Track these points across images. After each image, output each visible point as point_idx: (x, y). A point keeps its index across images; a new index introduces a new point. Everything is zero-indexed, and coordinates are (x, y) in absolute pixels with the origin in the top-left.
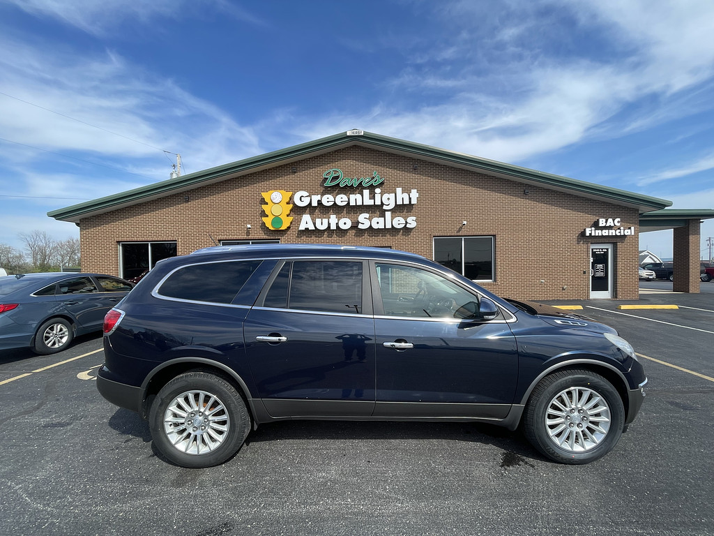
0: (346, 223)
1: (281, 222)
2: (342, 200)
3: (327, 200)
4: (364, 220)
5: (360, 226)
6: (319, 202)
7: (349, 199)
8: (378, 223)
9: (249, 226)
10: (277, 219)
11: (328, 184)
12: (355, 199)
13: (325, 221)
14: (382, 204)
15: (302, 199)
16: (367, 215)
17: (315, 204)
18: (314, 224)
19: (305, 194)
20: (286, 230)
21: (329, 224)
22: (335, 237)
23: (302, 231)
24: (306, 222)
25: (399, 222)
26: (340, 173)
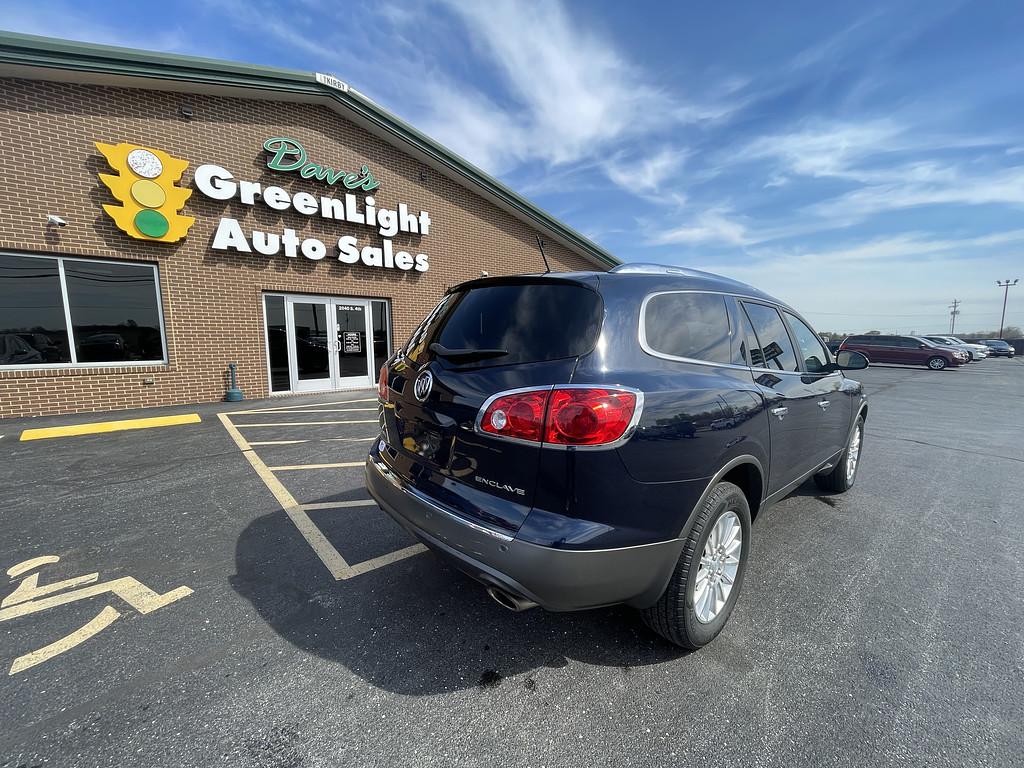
0: (314, 248)
1: (164, 224)
2: (306, 203)
3: (276, 197)
4: (350, 249)
5: (342, 258)
6: (259, 199)
7: (320, 204)
8: (372, 256)
9: (53, 218)
11: (275, 164)
12: (331, 207)
13: (274, 239)
14: (378, 226)
15: (216, 180)
16: (354, 240)
17: (248, 198)
18: (250, 241)
20: (176, 243)
21: (282, 246)
22: (291, 273)
23: (219, 251)
24: (229, 233)
25: (404, 260)
26: (300, 151)
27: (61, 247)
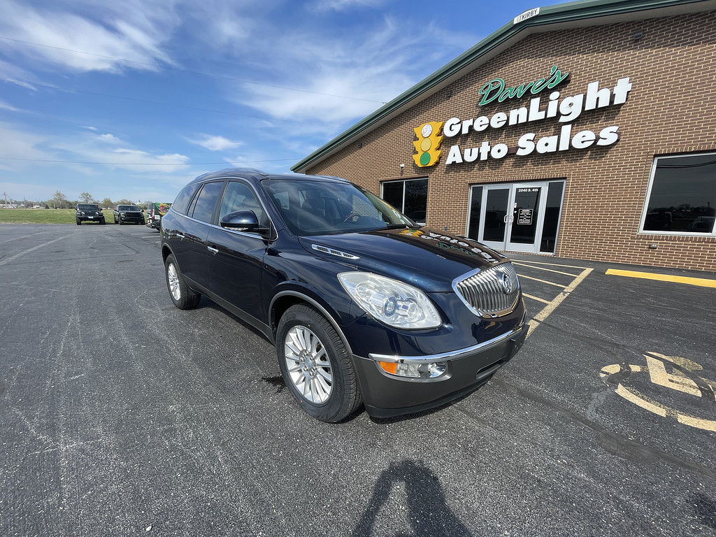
0: (500, 150)
1: (429, 158)
2: (499, 120)
3: (480, 124)
4: (526, 144)
5: (520, 153)
6: (471, 128)
7: (508, 118)
8: (547, 144)
9: (402, 165)
10: (426, 155)
11: (485, 102)
12: (518, 115)
13: (475, 151)
14: (559, 114)
15: (452, 127)
16: (531, 136)
17: (465, 131)
18: (462, 156)
19: (455, 120)
20: (435, 166)
21: (479, 154)
22: (487, 170)
23: (449, 165)
24: (454, 154)
25: (584, 139)
26: (501, 83)
27: (404, 176)
